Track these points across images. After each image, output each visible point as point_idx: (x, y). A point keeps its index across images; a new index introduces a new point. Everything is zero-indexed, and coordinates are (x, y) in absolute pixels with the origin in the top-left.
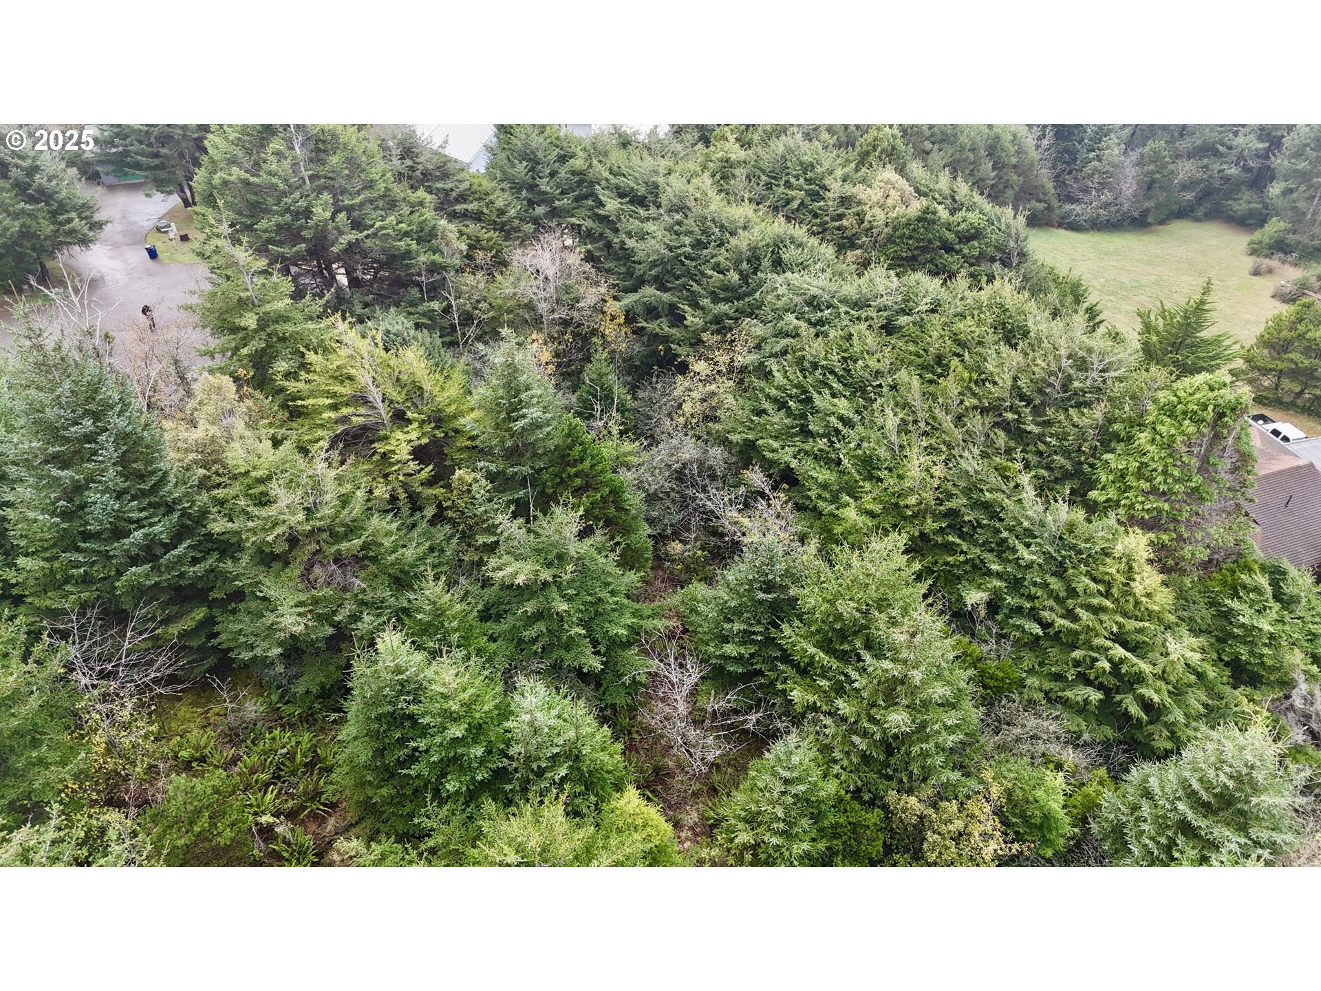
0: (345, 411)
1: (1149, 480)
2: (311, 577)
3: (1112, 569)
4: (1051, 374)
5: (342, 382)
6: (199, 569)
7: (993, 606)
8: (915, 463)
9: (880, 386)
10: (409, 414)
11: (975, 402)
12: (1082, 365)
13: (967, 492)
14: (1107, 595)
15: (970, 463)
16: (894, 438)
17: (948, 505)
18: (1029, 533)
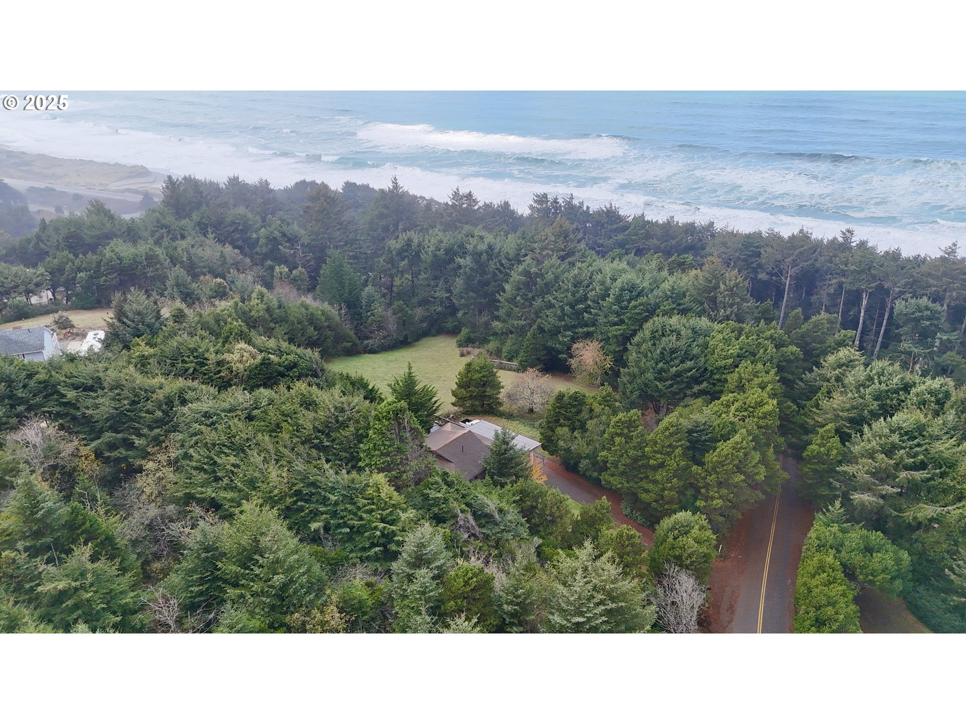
1: (379, 450)
3: (370, 491)
4: (329, 417)
7: (327, 528)
8: (274, 473)
9: (250, 445)
11: (298, 439)
12: (342, 410)
13: (302, 480)
14: (373, 504)
15: (300, 466)
16: (261, 466)
17: (295, 488)
18: (333, 488)
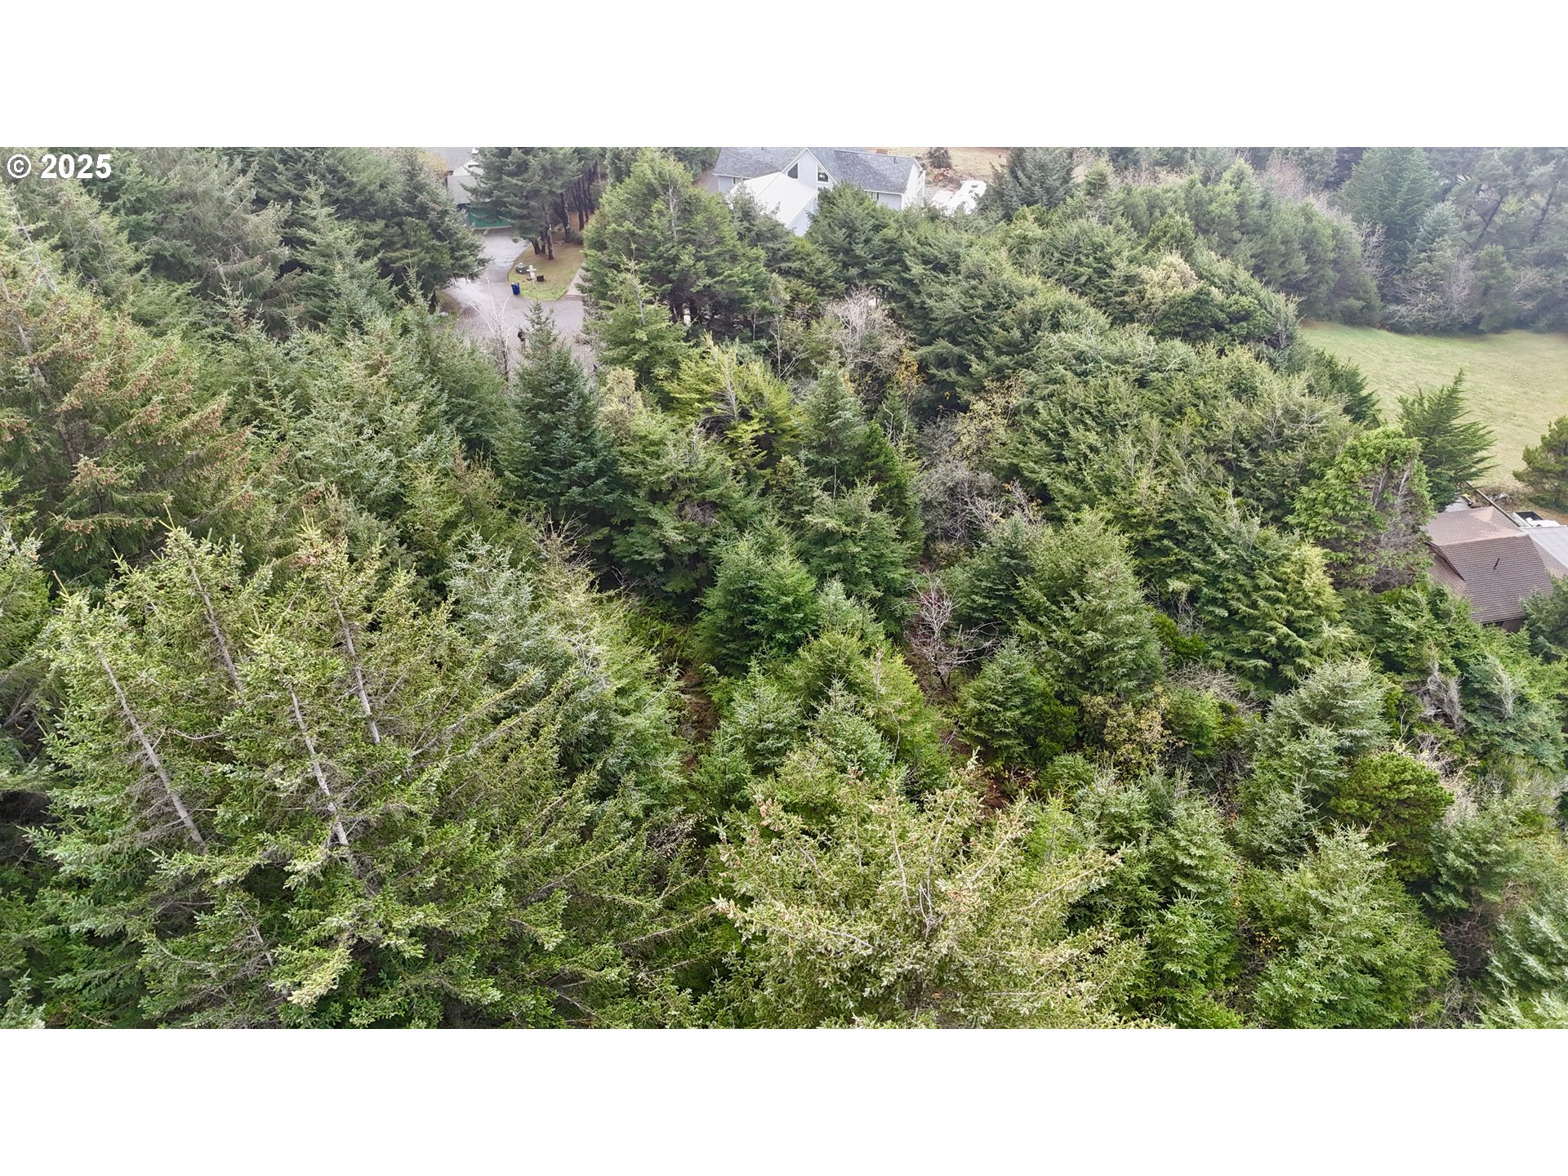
0: (709, 404)
1: (1333, 508)
2: (683, 513)
3: (1287, 568)
4: (1268, 423)
5: (708, 384)
6: (610, 498)
7: (1193, 597)
8: (1145, 481)
9: (1126, 425)
10: (753, 412)
11: (1203, 442)
12: (1296, 419)
13: (1184, 508)
14: (1284, 591)
15: (1189, 485)
16: (1130, 464)
17: (1168, 516)
18: (1228, 540)
